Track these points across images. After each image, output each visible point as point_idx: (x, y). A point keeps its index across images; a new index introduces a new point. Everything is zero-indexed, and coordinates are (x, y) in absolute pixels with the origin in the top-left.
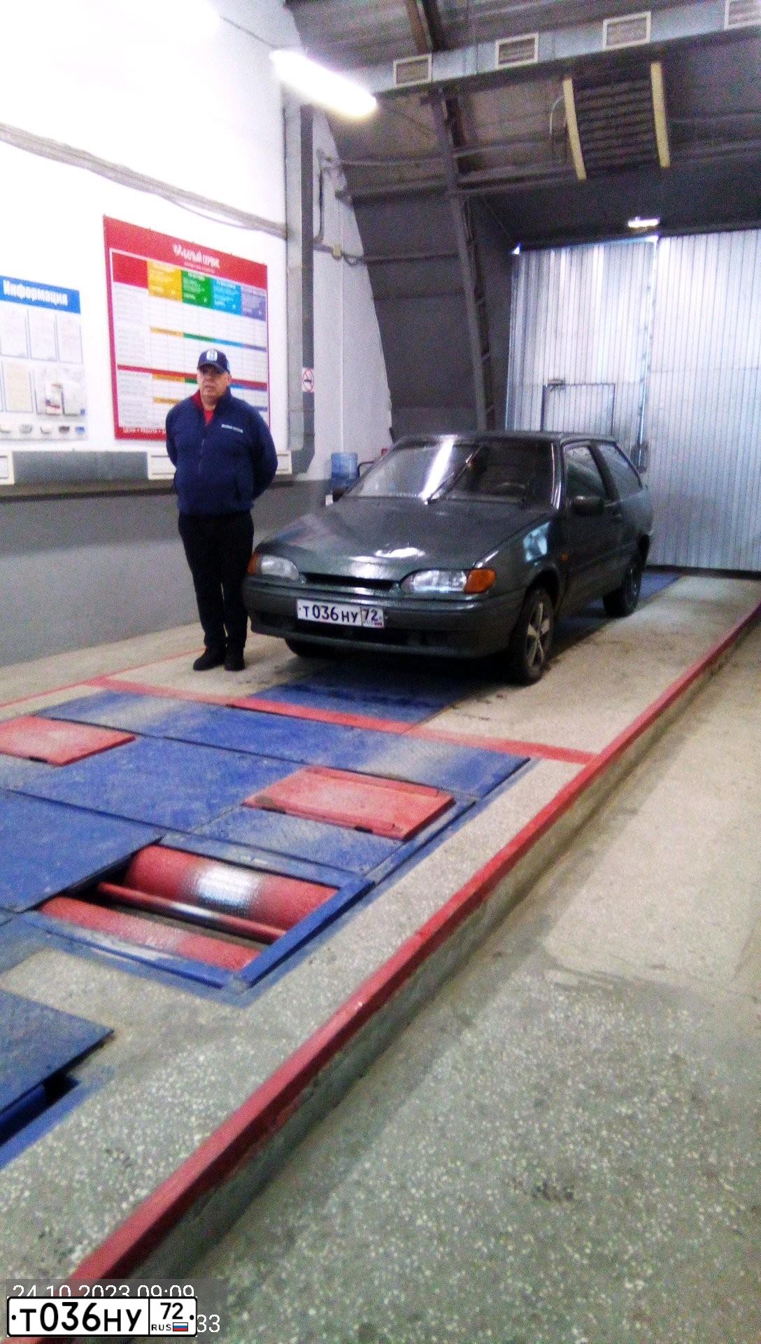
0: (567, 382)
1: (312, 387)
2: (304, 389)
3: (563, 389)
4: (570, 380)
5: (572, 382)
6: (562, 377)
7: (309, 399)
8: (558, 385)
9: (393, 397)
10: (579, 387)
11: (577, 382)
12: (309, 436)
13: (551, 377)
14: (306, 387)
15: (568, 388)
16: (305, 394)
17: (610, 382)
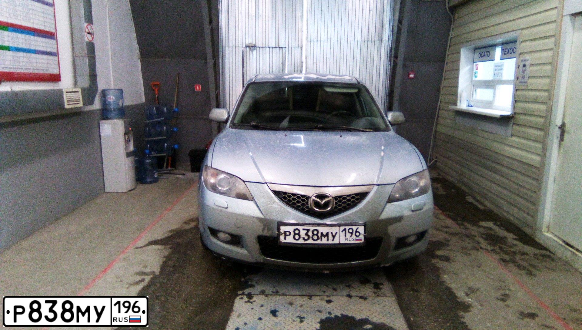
0: (257, 46)
1: (93, 38)
2: (87, 40)
3: (254, 49)
4: (259, 44)
5: (260, 46)
6: (254, 43)
7: (91, 47)
8: (252, 47)
9: (141, 51)
10: (264, 49)
11: (264, 46)
12: (93, 76)
13: (247, 43)
14: (88, 38)
15: (258, 49)
16: (87, 43)
17: (283, 46)
